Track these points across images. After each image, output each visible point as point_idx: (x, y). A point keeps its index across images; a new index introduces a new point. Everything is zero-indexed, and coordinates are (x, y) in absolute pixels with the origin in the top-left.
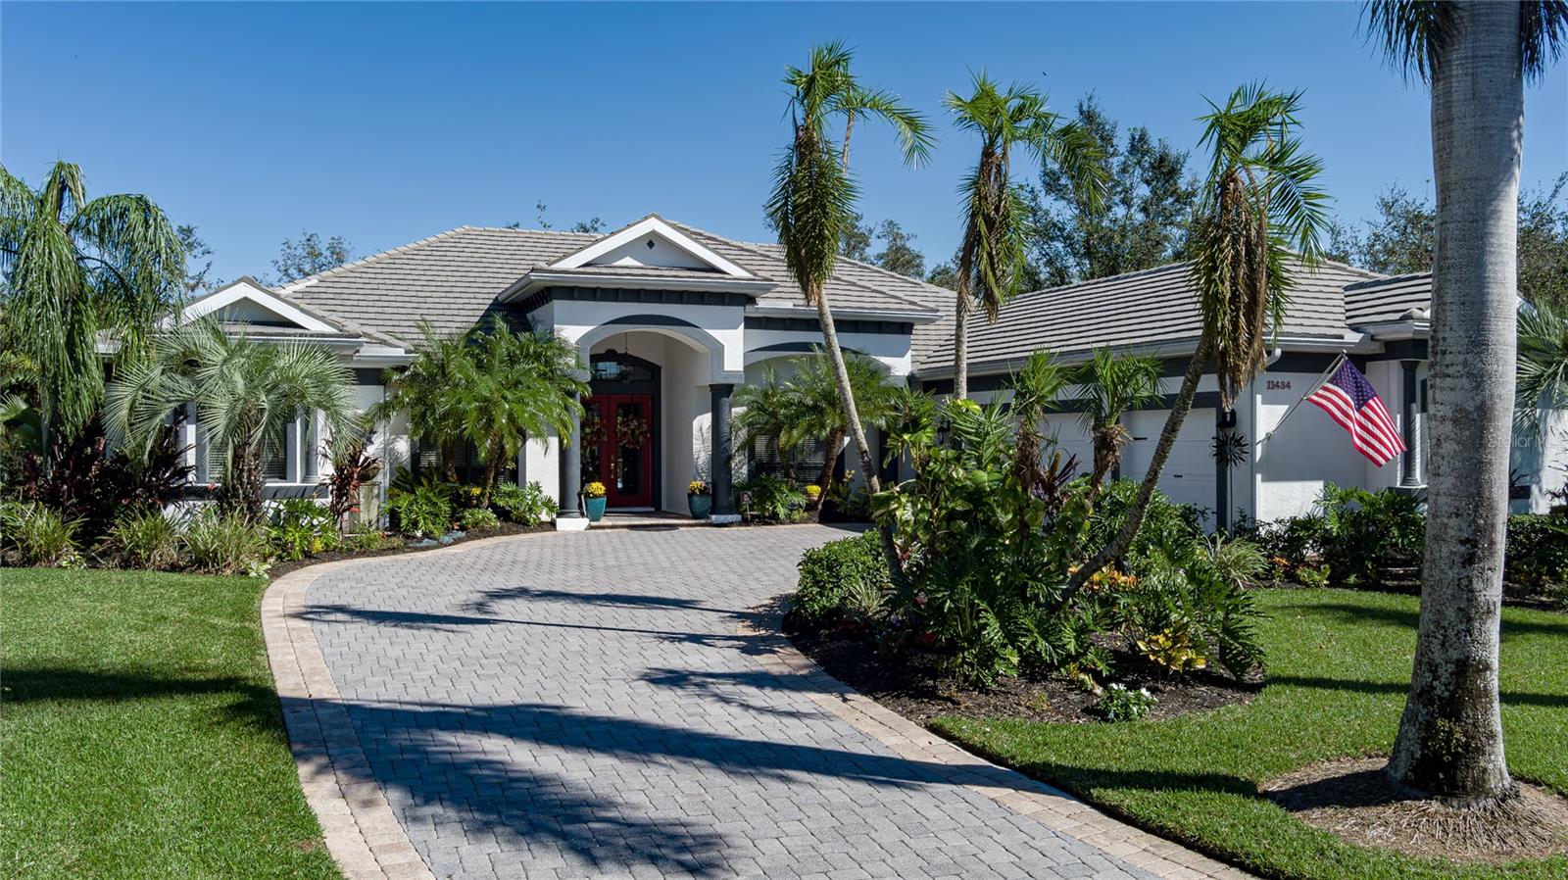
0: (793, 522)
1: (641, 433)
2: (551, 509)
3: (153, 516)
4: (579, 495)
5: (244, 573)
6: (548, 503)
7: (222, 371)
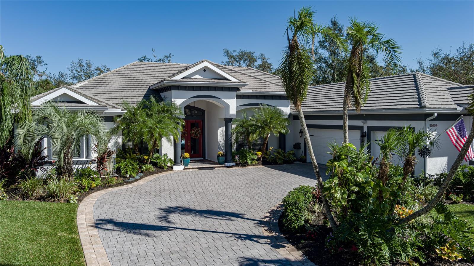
0: (253, 165)
1: (199, 133)
2: (171, 163)
3: (33, 178)
4: (181, 157)
5: (68, 201)
6: (170, 160)
7: (58, 124)
